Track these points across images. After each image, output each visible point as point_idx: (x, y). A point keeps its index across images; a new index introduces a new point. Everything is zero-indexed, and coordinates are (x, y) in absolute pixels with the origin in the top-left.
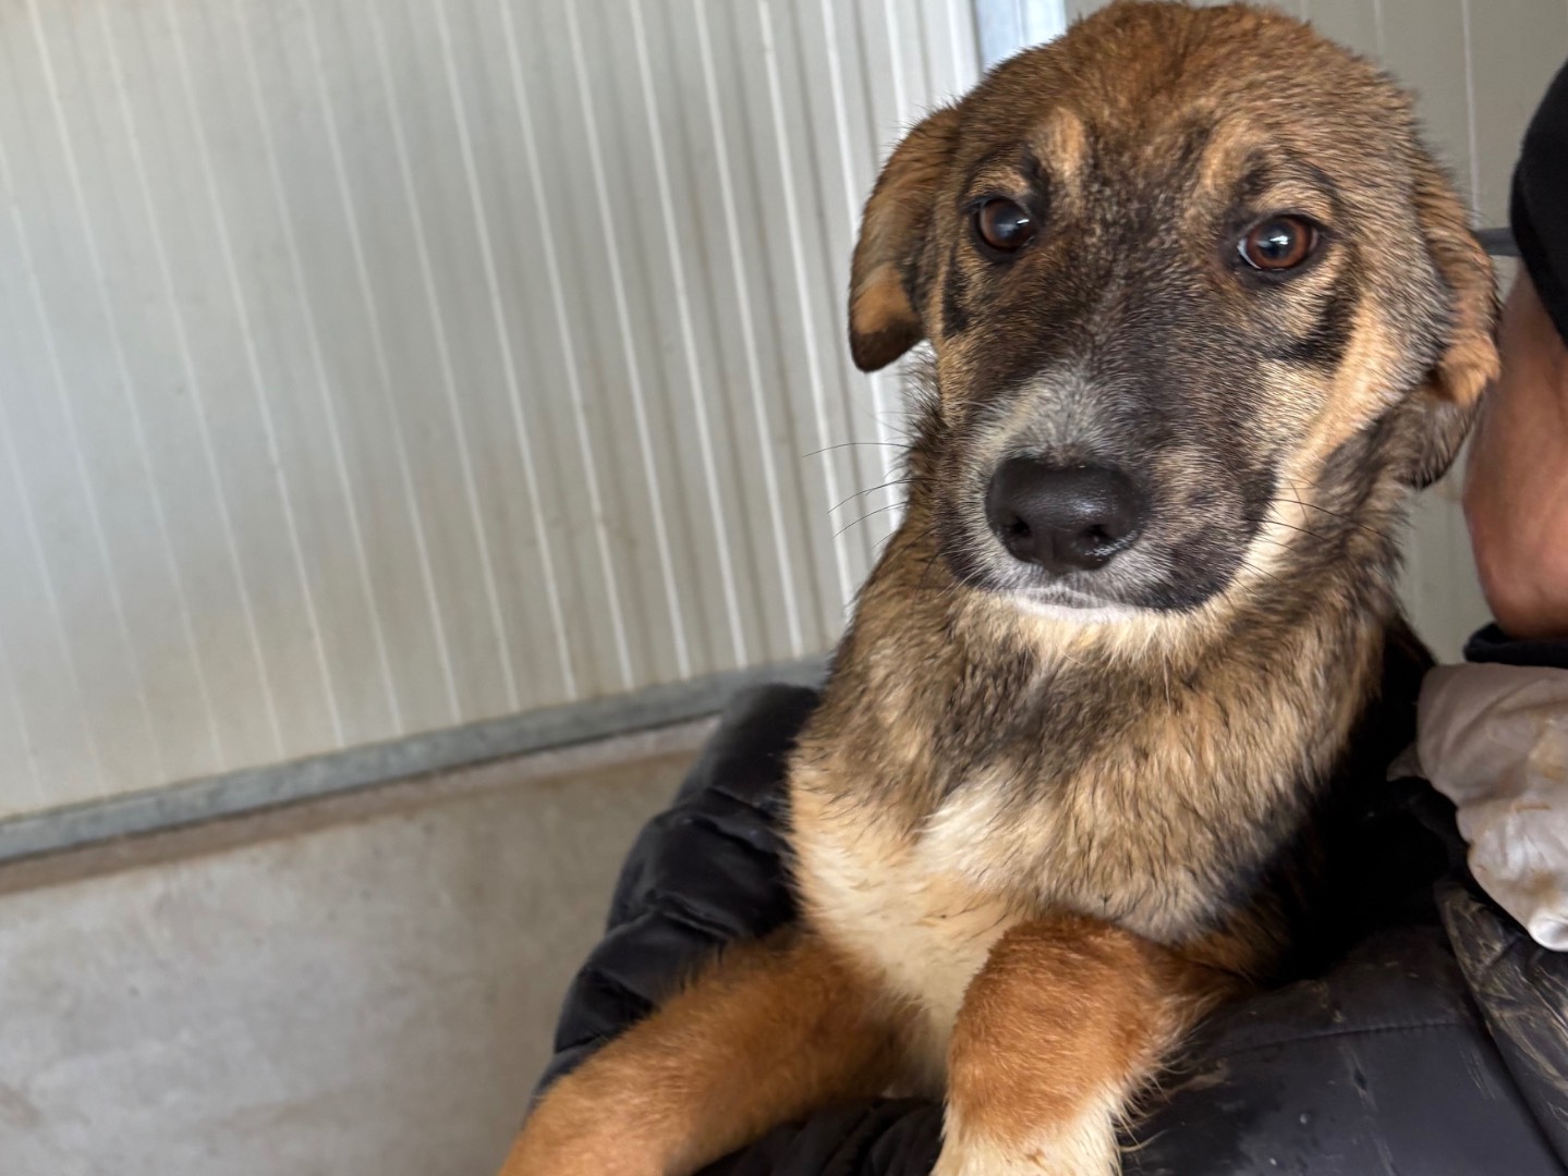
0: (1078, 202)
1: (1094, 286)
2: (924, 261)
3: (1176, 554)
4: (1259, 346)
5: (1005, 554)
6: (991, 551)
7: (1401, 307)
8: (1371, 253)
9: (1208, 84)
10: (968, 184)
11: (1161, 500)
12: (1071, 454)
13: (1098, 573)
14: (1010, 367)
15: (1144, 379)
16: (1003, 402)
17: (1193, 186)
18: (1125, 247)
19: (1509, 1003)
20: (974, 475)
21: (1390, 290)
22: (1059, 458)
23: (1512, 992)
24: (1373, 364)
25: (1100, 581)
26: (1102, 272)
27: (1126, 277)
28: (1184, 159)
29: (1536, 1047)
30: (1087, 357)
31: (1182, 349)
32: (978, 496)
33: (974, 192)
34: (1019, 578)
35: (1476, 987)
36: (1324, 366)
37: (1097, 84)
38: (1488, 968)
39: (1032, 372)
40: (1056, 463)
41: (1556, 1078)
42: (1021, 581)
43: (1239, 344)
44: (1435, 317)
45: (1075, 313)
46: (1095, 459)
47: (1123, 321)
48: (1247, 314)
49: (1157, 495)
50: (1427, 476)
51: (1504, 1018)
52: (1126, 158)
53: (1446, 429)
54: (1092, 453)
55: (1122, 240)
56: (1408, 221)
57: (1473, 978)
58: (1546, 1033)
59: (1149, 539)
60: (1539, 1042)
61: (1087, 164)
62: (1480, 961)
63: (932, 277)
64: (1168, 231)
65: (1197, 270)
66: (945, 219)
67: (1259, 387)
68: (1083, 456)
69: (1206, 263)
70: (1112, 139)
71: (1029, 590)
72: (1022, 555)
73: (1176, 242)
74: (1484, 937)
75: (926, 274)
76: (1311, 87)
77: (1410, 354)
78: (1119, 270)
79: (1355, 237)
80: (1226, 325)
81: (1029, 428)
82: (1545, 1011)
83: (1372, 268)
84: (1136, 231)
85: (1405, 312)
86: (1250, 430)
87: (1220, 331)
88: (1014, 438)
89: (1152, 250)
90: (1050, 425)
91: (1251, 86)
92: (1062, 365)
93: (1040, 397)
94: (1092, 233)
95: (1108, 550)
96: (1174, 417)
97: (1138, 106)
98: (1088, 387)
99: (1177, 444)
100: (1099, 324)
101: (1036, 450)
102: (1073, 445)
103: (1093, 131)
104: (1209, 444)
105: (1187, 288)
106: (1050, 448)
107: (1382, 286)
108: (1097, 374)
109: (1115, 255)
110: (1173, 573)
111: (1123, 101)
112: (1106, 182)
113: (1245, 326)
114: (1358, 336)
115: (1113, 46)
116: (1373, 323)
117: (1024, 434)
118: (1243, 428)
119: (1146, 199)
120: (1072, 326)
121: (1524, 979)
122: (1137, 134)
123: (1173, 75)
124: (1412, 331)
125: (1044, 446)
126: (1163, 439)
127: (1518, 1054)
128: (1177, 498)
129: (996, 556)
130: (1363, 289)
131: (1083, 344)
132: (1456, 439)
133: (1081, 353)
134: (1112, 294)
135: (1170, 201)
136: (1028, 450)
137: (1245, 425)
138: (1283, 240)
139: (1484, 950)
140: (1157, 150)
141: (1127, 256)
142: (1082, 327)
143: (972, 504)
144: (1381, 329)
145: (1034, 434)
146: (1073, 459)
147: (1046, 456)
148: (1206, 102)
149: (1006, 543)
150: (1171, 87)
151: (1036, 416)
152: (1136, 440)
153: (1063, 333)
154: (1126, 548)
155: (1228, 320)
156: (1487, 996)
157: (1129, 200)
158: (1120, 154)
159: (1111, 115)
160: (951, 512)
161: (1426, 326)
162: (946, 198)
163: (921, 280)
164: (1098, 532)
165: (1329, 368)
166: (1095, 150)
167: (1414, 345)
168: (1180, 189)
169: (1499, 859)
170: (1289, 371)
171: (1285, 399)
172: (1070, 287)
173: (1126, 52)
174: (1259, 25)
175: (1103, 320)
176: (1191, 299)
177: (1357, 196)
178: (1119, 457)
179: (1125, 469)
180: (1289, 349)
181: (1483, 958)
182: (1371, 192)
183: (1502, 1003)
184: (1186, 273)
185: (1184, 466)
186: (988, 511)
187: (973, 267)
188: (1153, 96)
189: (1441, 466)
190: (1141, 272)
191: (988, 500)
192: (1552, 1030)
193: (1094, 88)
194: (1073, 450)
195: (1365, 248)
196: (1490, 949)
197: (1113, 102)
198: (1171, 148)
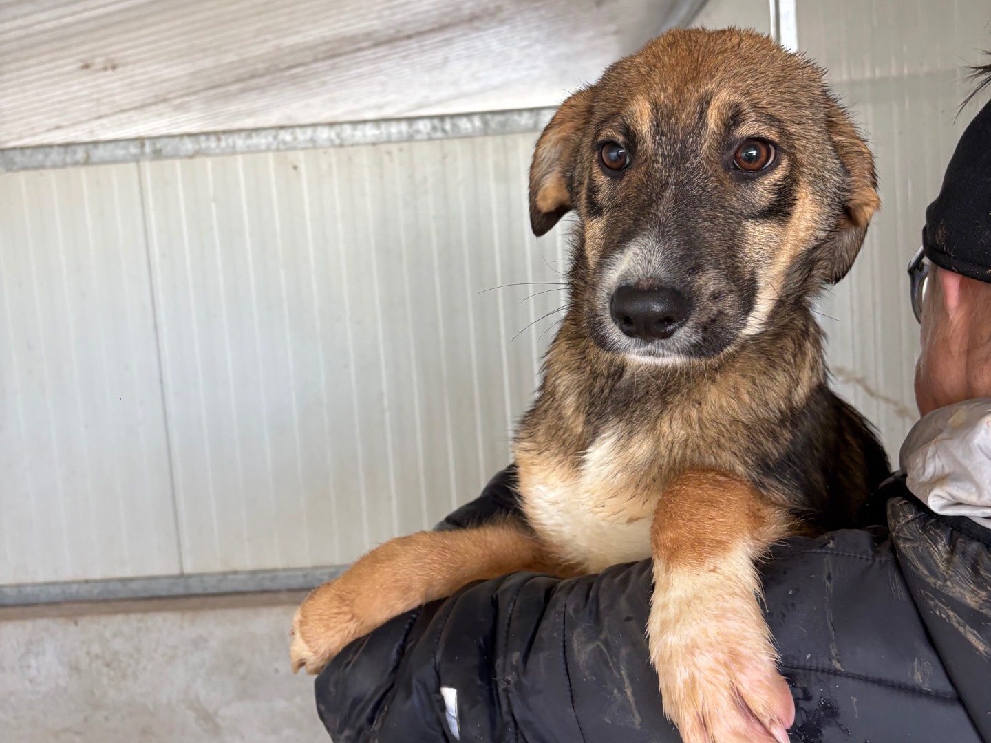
0: (650, 145)
1: (660, 191)
2: (576, 174)
3: (705, 329)
4: (742, 214)
5: (622, 334)
6: (614, 333)
7: (821, 185)
8: (803, 157)
9: (713, 77)
10: (597, 134)
11: (698, 300)
12: (650, 282)
13: (668, 340)
14: (620, 237)
15: (686, 238)
16: (617, 256)
17: (705, 131)
18: (674, 168)
19: (910, 540)
20: (604, 294)
21: (815, 176)
22: (644, 284)
23: (912, 535)
24: (808, 216)
25: (669, 344)
26: (664, 183)
27: (675, 185)
28: (700, 118)
29: (919, 560)
30: (657, 230)
31: (705, 220)
32: (606, 305)
33: (600, 139)
34: (630, 346)
35: (894, 534)
36: (779, 220)
37: (657, 81)
38: (901, 525)
39: (629, 240)
40: (643, 288)
41: (927, 576)
42: (632, 346)
43: (732, 213)
44: (838, 188)
45: (650, 205)
46: (662, 284)
47: (674, 208)
48: (735, 196)
49: (695, 298)
50: (838, 275)
51: (905, 547)
52: (673, 121)
53: (848, 247)
54: (661, 281)
55: (673, 164)
56: (822, 138)
57: (894, 530)
58: (926, 554)
59: (693, 320)
60: (922, 559)
61: (653, 125)
62: (899, 522)
63: (581, 183)
64: (696, 157)
65: (711, 176)
66: (586, 152)
67: (743, 235)
68: (657, 282)
69: (715, 171)
70: (665, 111)
71: (636, 350)
72: (629, 334)
73: (700, 162)
74: (904, 512)
75: (578, 181)
76: (767, 73)
77: (828, 209)
78: (672, 181)
79: (792, 150)
80: (726, 204)
81: (629, 270)
82: (928, 545)
83: (803, 166)
84: (680, 159)
85: (823, 187)
86: (742, 258)
87: (723, 207)
88: (622, 275)
89: (688, 168)
90: (639, 268)
91: (735, 76)
92: (644, 235)
93: (634, 253)
94: (657, 162)
95: (672, 327)
96: (702, 257)
97: (678, 91)
98: (657, 247)
99: (705, 271)
100: (663, 210)
101: (632, 281)
102: (651, 277)
103: (655, 106)
104: (720, 269)
105: (706, 186)
106: (639, 279)
107: (810, 174)
108: (661, 238)
109: (670, 173)
110: (703, 338)
111: (670, 90)
112: (663, 134)
113: (735, 203)
114: (799, 203)
115: (666, 58)
116: (806, 195)
117: (626, 273)
118: (738, 257)
119: (684, 142)
120: (648, 213)
121: (921, 531)
122: (678, 106)
123: (695, 74)
124: (827, 197)
125: (637, 279)
126: (696, 269)
127: (909, 564)
128: (704, 299)
129: (618, 336)
130: (800, 178)
131: (655, 223)
132: (853, 253)
133: (654, 228)
134: (669, 194)
135: (695, 142)
136: (629, 281)
137: (739, 256)
138: (754, 153)
139: (902, 518)
140: (687, 115)
141: (676, 173)
142: (654, 214)
143: (604, 310)
144: (810, 197)
145: (631, 273)
146: (651, 285)
147: (637, 283)
148: (711, 86)
149: (622, 329)
150: (694, 80)
151: (632, 263)
152: (684, 271)
153: (644, 217)
154: (681, 326)
155: (727, 201)
156: (898, 537)
157: (675, 142)
158: (670, 119)
159: (664, 97)
160: (594, 314)
161: (835, 193)
162: (587, 141)
163: (575, 185)
164: (667, 319)
165: (783, 220)
166: (656, 117)
167: (829, 205)
168: (699, 134)
169: (921, 472)
170: (758, 225)
171: (756, 240)
172: (648, 192)
173: (673, 61)
174: (741, 41)
175: (664, 209)
176: (708, 192)
177: (793, 129)
178: (674, 282)
179: (677, 288)
180: (757, 214)
181: (901, 521)
182: (800, 127)
183: (906, 540)
184: (706, 178)
185: (709, 282)
186: (611, 313)
187: (602, 180)
188: (685, 85)
189: (846, 269)
190: (682, 181)
191: (611, 307)
192: (929, 553)
193: (656, 84)
194: (651, 280)
195: (799, 156)
196: (905, 517)
197: (665, 90)
198: (694, 113)
